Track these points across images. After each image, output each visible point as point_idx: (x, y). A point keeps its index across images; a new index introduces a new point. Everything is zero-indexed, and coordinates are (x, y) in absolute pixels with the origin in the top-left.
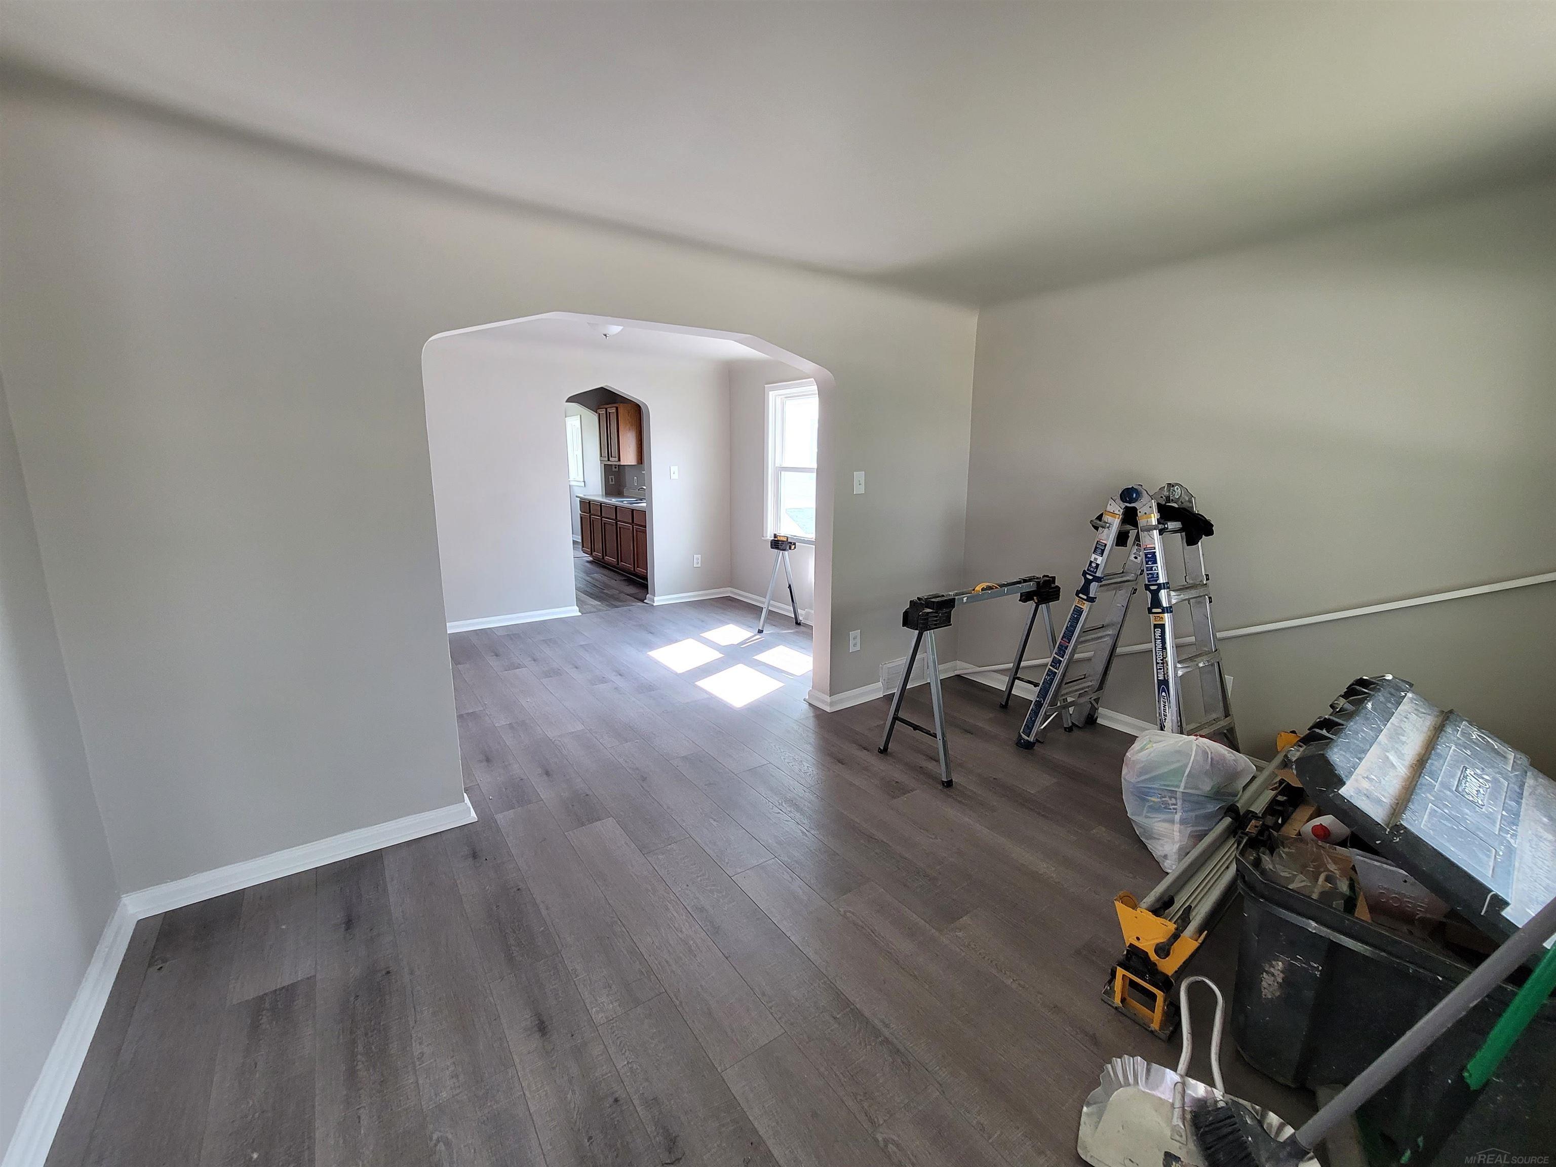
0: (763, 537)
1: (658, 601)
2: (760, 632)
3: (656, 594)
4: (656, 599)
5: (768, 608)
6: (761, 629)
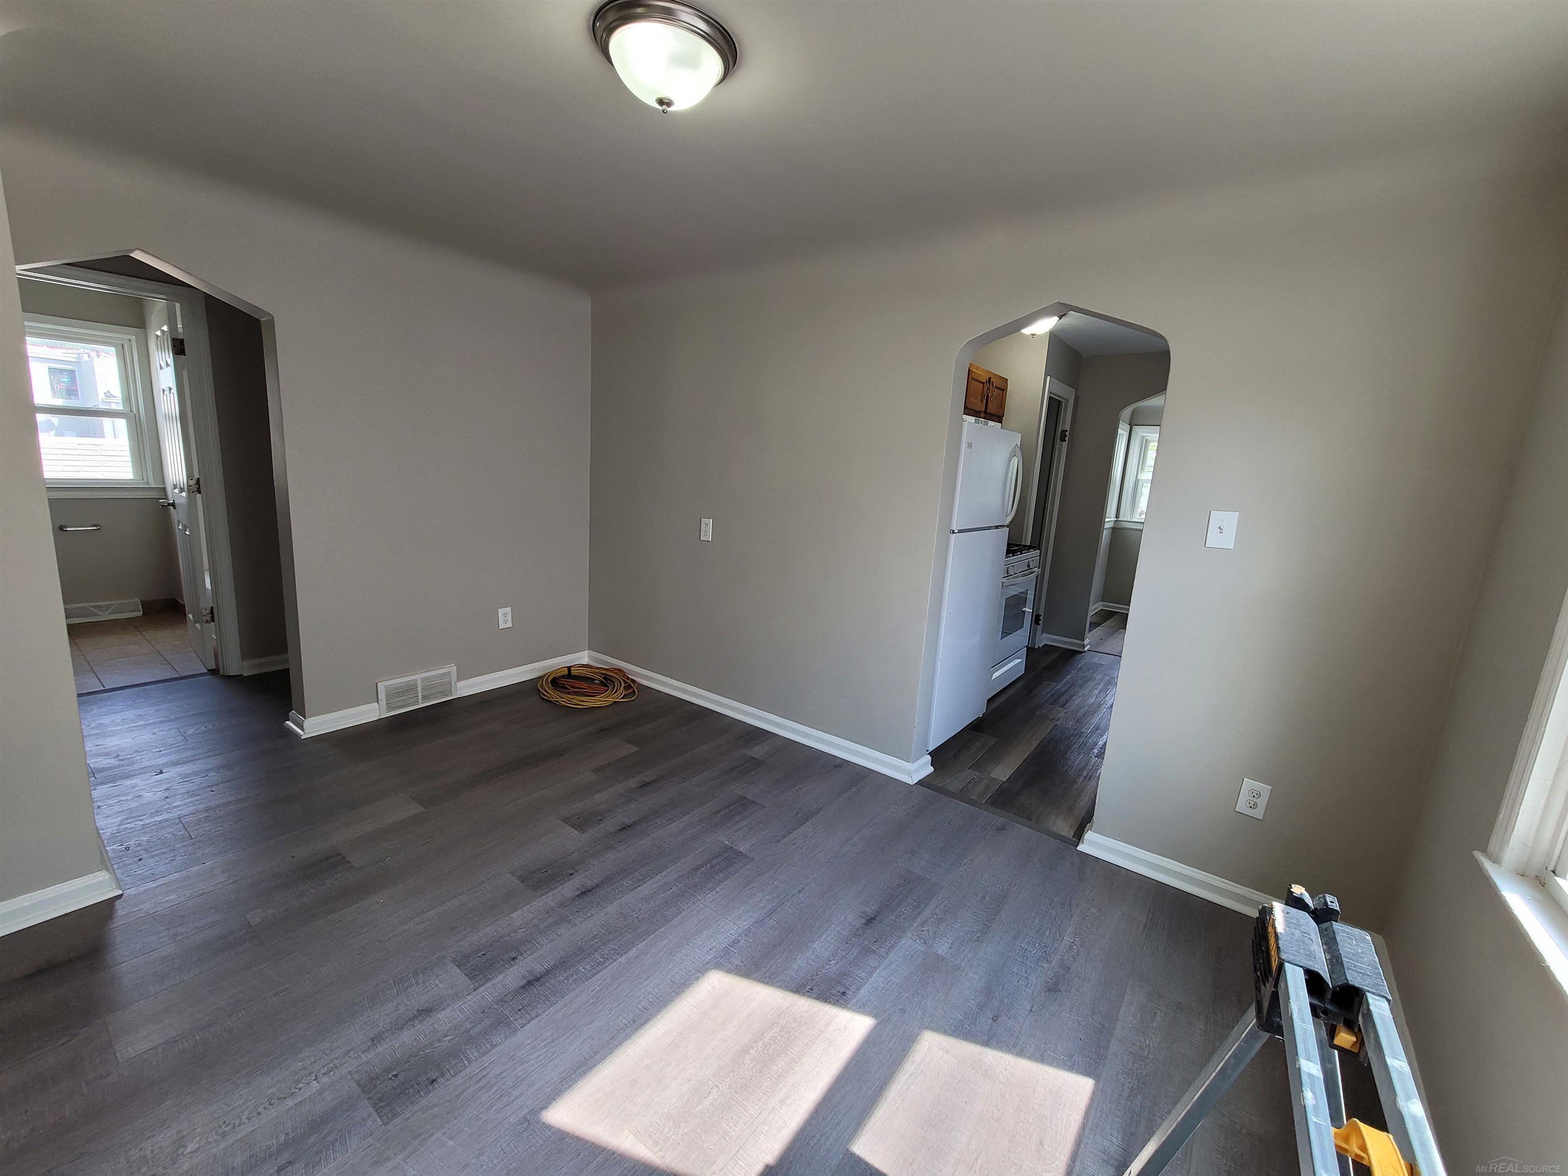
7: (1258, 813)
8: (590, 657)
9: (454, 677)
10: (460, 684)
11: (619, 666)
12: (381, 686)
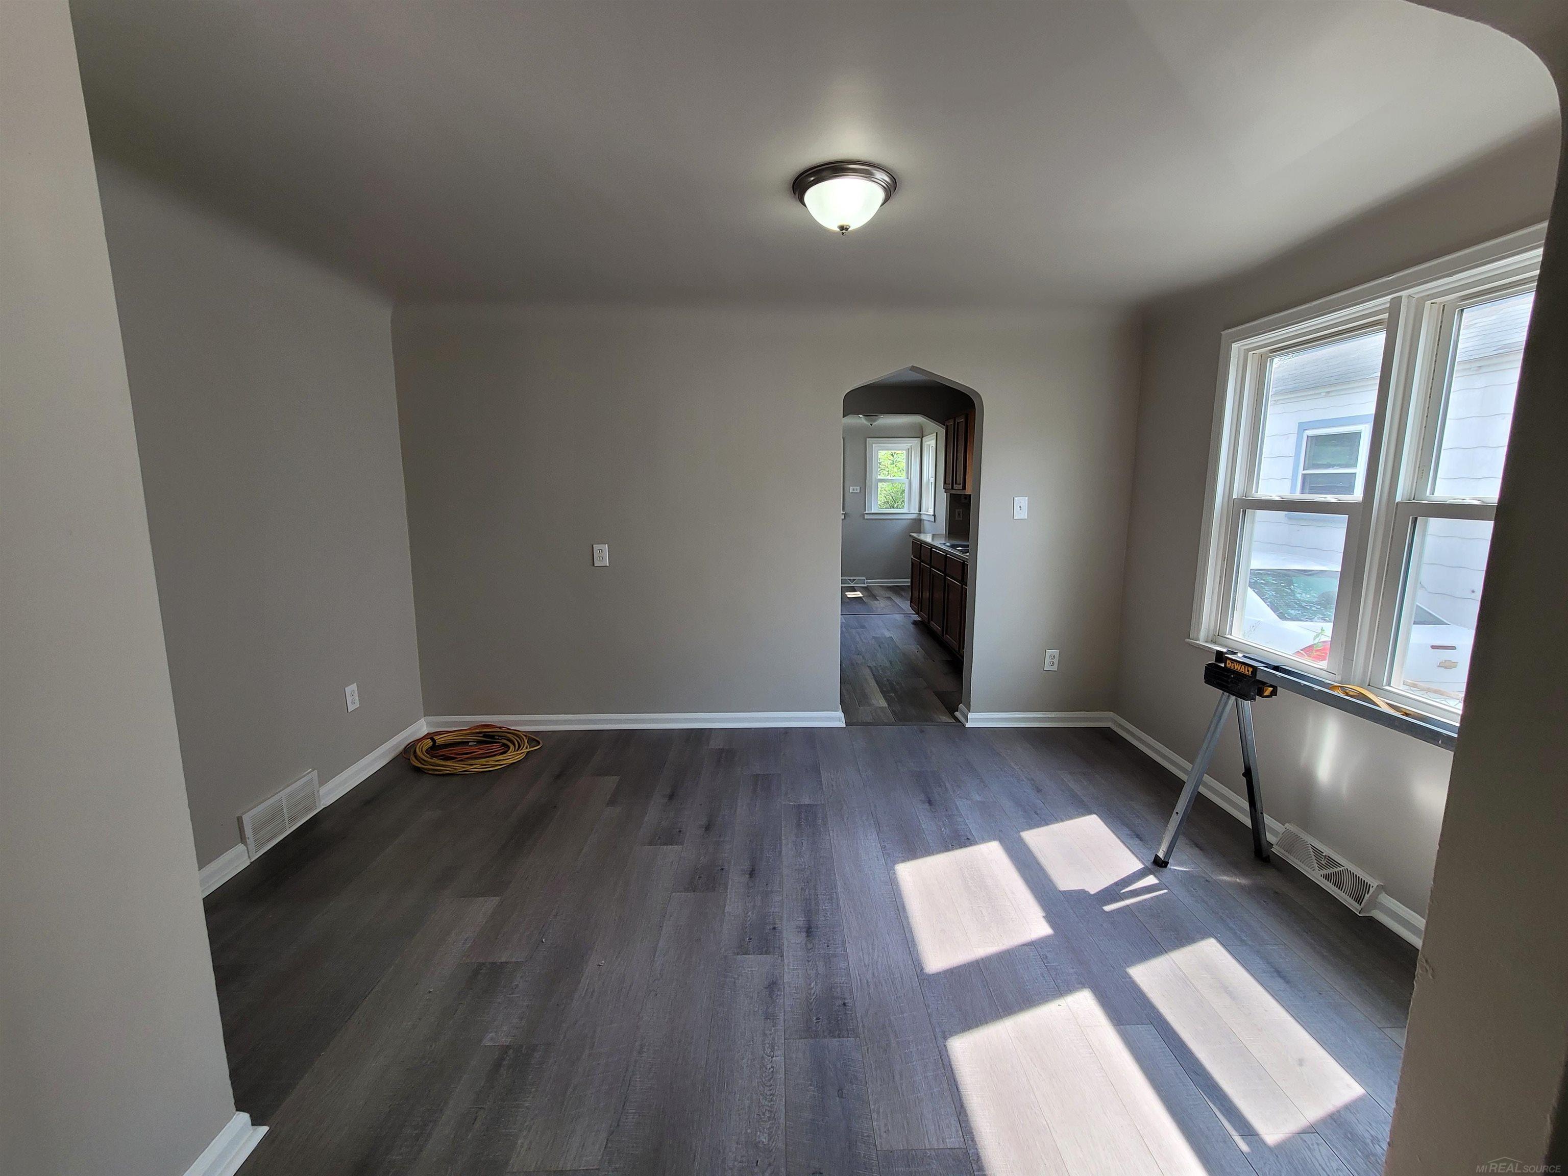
0: (1189, 638)
1: (975, 720)
2: (1160, 864)
3: (972, 708)
4: (970, 716)
5: (1197, 786)
6: (1161, 855)
7: (1055, 668)
8: (429, 724)
9: (316, 782)
10: (323, 790)
11: (483, 721)
12: (246, 819)
